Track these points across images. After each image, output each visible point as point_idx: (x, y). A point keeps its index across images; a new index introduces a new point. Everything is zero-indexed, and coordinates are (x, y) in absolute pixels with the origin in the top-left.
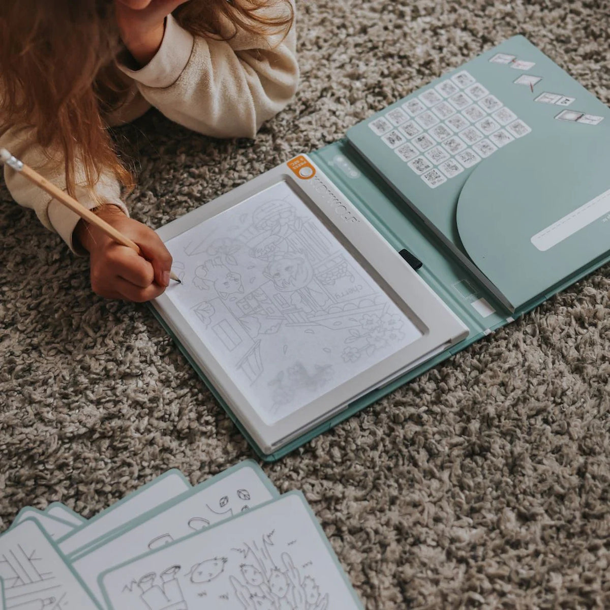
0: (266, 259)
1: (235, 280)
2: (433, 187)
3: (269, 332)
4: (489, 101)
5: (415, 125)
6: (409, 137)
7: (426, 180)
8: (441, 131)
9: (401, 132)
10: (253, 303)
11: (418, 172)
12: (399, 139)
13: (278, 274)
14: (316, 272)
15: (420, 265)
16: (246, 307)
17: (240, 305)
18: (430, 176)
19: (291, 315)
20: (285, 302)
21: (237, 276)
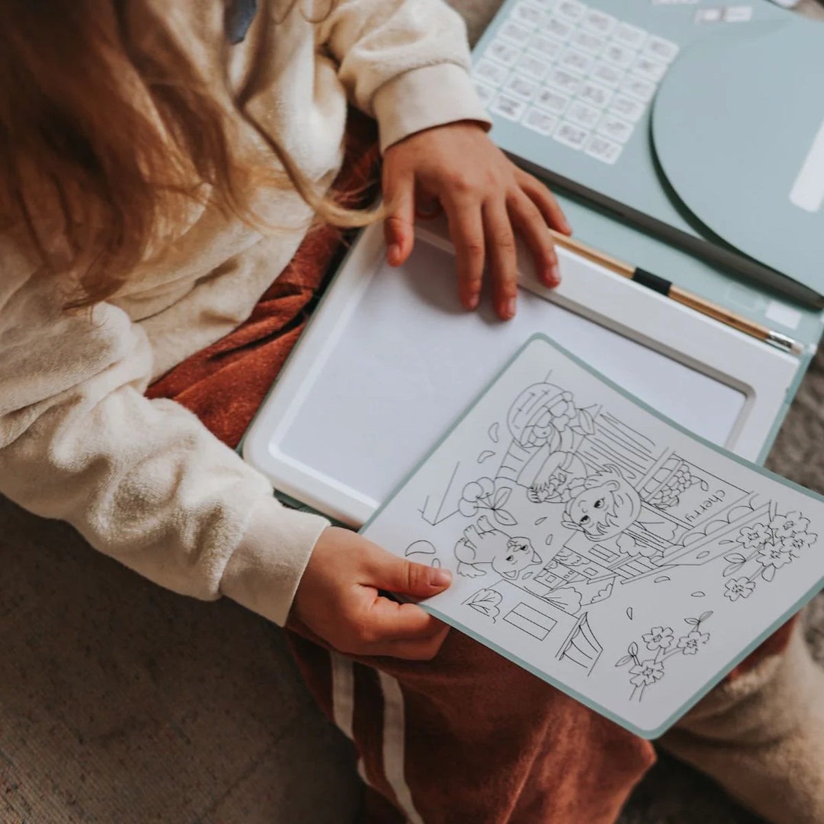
0: (558, 499)
1: (523, 548)
2: (611, 161)
3: (597, 599)
4: (594, 20)
5: (523, 79)
6: (527, 98)
7: (593, 154)
8: (565, 78)
9: (512, 95)
10: (561, 571)
11: (576, 147)
12: (515, 105)
13: (585, 518)
14: (644, 494)
15: (668, 284)
16: (551, 579)
17: (542, 580)
18: (595, 147)
19: (625, 568)
20: (609, 554)
21: (523, 542)
